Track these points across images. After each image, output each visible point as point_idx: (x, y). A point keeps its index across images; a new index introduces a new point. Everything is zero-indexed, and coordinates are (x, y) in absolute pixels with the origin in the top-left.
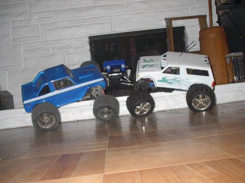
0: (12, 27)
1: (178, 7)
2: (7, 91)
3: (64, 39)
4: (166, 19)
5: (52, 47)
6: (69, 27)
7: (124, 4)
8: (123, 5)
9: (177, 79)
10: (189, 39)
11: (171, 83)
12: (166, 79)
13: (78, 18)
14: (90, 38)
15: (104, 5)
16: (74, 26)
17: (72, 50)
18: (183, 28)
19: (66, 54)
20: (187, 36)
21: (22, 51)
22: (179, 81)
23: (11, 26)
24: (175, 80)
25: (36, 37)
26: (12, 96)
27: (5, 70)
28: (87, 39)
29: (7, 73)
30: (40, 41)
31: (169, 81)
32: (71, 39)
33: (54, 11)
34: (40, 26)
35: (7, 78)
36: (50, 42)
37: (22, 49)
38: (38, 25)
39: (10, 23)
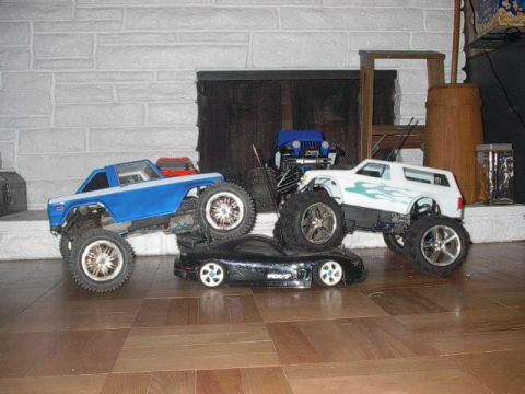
0: (35, 35)
1: (389, 29)
2: (15, 173)
3: (144, 72)
4: (361, 53)
5: (118, 86)
6: (158, 47)
7: (279, 10)
8: (276, 13)
9: (385, 189)
10: (403, 98)
11: (372, 196)
12: (364, 185)
13: (178, 31)
14: (200, 74)
15: (235, 9)
16: (168, 46)
17: (160, 97)
18: (393, 74)
19: (146, 104)
20: (400, 91)
21: (53, 88)
22: (389, 193)
23: (32, 33)
24: (381, 188)
25: (85, 60)
26: (25, 183)
27: (13, 127)
28: (194, 78)
29: (17, 132)
30: (91, 70)
31: (368, 191)
32: (159, 72)
33: (128, 9)
34: (95, 38)
35: (17, 143)
36: (115, 76)
37: (54, 84)
38: (92, 36)
39: (32, 25)
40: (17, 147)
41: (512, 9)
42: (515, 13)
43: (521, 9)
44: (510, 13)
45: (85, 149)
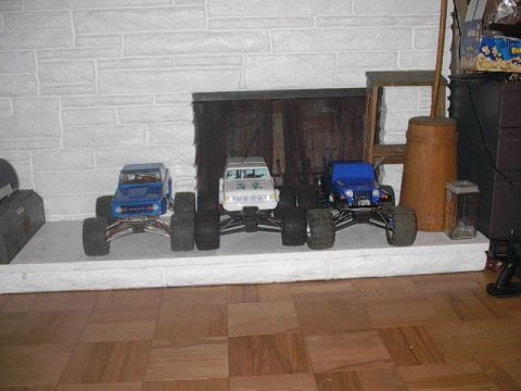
0: (40, 63)
3: (145, 96)
5: (119, 109)
6: (155, 72)
7: (270, 33)
8: (267, 37)
14: (195, 95)
15: (228, 34)
19: (146, 126)
20: (385, 107)
21: (60, 113)
23: (37, 61)
25: (88, 86)
26: (42, 200)
27: (27, 149)
29: (31, 153)
30: (94, 95)
32: (157, 96)
33: (126, 36)
34: (96, 65)
35: (31, 163)
36: (116, 100)
37: (61, 108)
38: (93, 62)
39: (36, 54)
40: (31, 167)
41: (491, 55)
42: (493, 59)
43: (500, 55)
44: (489, 59)
45: (93, 168)
